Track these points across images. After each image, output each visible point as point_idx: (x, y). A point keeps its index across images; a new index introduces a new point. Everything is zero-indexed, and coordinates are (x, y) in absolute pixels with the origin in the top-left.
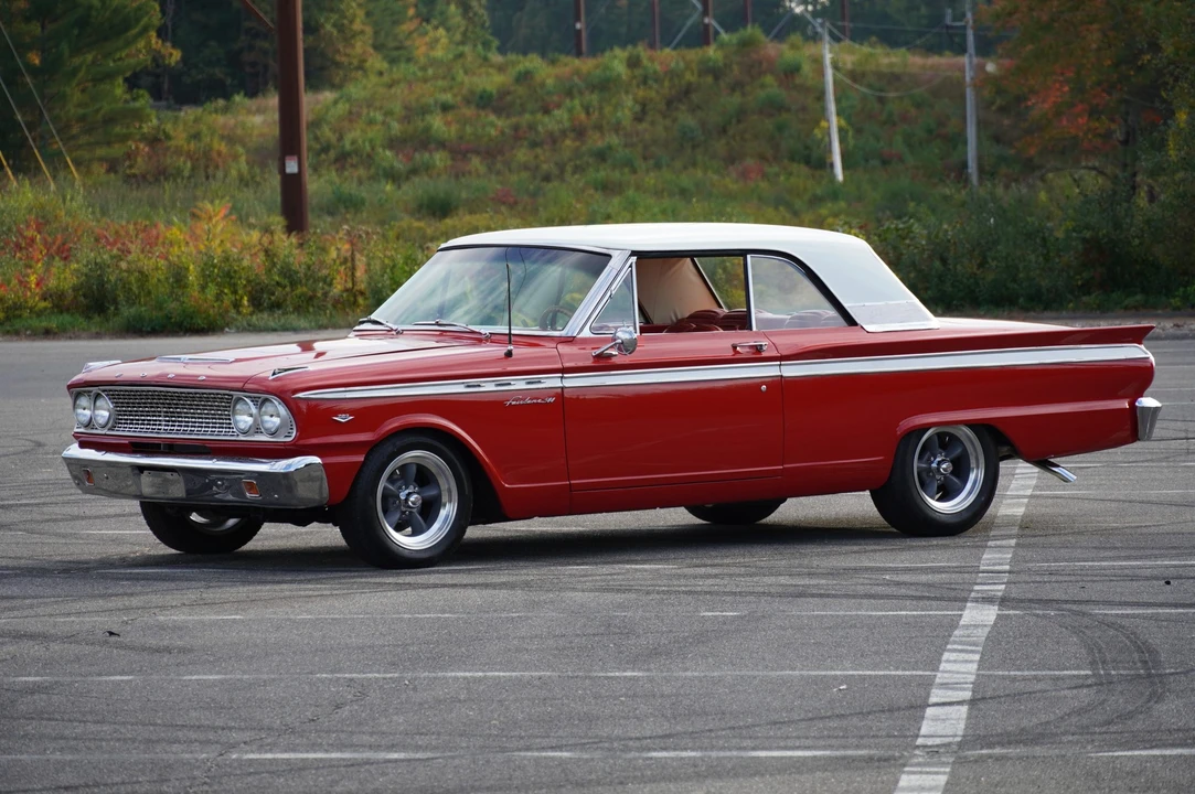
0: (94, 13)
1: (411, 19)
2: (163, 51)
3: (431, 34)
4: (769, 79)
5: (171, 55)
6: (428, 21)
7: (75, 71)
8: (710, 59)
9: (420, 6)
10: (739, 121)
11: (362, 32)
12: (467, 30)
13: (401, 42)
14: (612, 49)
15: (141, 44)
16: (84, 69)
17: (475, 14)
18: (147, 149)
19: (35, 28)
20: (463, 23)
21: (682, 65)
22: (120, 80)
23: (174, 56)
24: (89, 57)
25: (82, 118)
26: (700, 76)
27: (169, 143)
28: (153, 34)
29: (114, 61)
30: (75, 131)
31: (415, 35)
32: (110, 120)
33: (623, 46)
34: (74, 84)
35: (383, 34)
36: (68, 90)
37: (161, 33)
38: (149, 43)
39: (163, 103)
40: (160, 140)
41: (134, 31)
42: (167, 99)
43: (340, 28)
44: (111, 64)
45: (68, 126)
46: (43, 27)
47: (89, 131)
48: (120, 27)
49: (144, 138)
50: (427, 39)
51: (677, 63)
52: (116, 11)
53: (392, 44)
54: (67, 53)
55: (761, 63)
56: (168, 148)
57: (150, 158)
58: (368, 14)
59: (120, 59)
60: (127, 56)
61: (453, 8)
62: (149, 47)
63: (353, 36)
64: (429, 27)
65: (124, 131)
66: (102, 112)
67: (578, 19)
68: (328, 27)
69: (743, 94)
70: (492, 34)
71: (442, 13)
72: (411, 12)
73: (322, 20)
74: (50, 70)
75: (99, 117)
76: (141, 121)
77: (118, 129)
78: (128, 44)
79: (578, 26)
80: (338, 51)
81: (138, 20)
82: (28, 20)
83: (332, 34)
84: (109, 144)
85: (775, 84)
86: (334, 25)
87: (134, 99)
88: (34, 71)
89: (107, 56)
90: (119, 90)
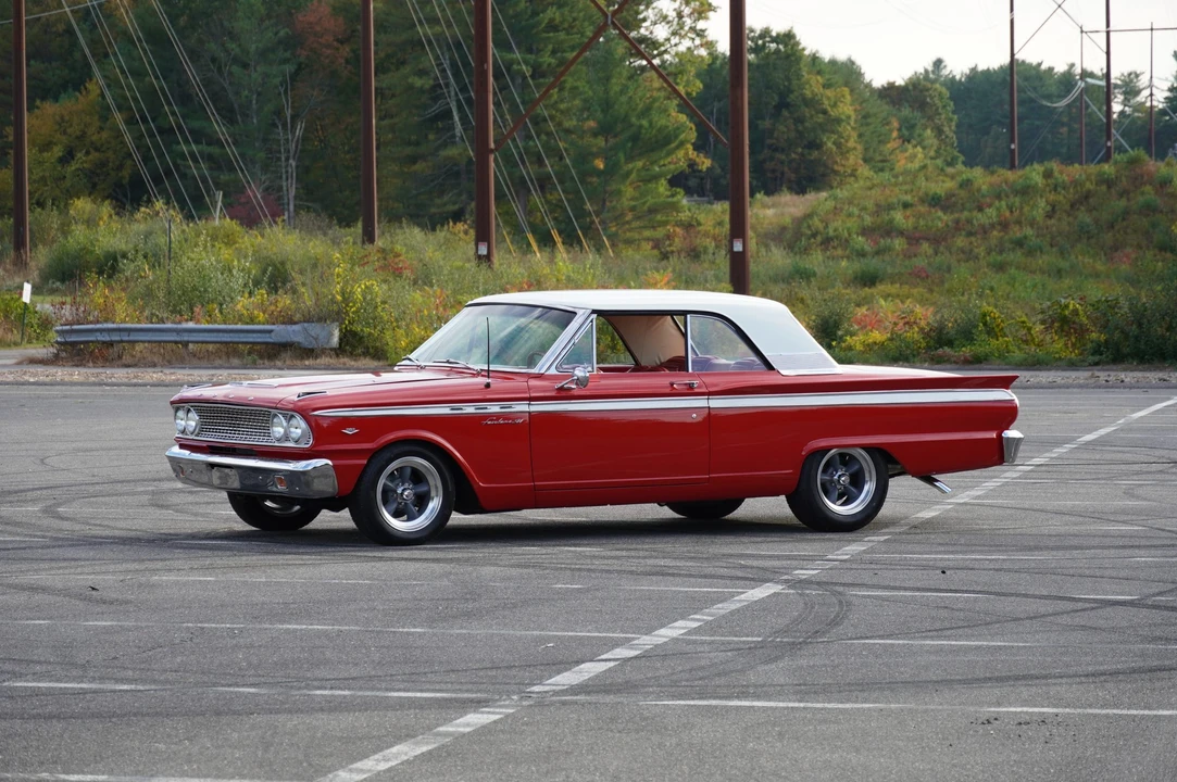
0: (643, 131)
1: (894, 140)
2: (697, 160)
3: (910, 151)
4: (1148, 188)
5: (703, 163)
6: (909, 142)
7: (628, 174)
8: (1105, 173)
9: (903, 129)
10: (1124, 219)
11: (855, 149)
12: (939, 149)
13: (885, 156)
14: (1032, 164)
15: (681, 153)
16: (635, 171)
17: (947, 137)
18: (681, 232)
19: (600, 142)
20: (936, 142)
21: (1084, 177)
22: (663, 182)
23: (705, 163)
24: (640, 164)
25: (633, 209)
26: (1096, 184)
27: (700, 228)
28: (690, 147)
29: (660, 167)
30: (629, 216)
31: (897, 151)
32: (653, 211)
33: (1041, 162)
34: (628, 183)
35: (872, 150)
36: (623, 188)
37: (697, 148)
38: (687, 154)
39: (706, 199)
40: (693, 226)
41: (673, 145)
42: (708, 196)
43: (838, 145)
44: (657, 169)
45: (622, 215)
46: (606, 141)
47: (638, 218)
48: (664, 141)
49: (680, 224)
50: (907, 154)
51: (1080, 175)
52: (660, 130)
53: (879, 158)
54: (623, 160)
55: (1142, 176)
56: (699, 232)
57: (685, 239)
58: (860, 136)
59: (664, 165)
60: (670, 163)
61: (929, 131)
62: (684, 155)
63: (848, 152)
64: (910, 146)
65: (664, 218)
66: (648, 204)
67: (1012, 141)
68: (830, 144)
69: (1128, 200)
70: (959, 152)
71: (920, 135)
72: (895, 134)
73: (825, 139)
74: (611, 171)
75: (645, 208)
76: (678, 212)
77: (659, 217)
78: (669, 154)
79: (1013, 146)
80: (836, 162)
81: (676, 137)
82: (595, 135)
83: (832, 149)
84: (654, 228)
85: (1152, 192)
86: (834, 143)
87: (673, 196)
88: (599, 173)
89: (652, 163)
90: (662, 187)
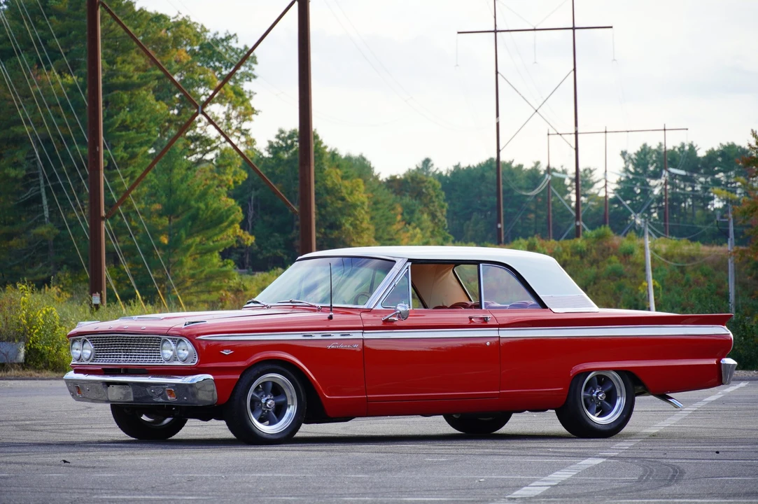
0: (201, 212)
1: (399, 222)
2: (244, 237)
3: (411, 232)
4: (614, 258)
5: (248, 239)
6: (409, 224)
7: (189, 247)
8: (578, 246)
9: (405, 214)
10: (595, 283)
11: (368, 229)
12: (433, 231)
13: (392, 235)
14: (518, 239)
15: (230, 231)
16: (194, 245)
17: (439, 221)
18: (232, 296)
19: (165, 221)
20: (431, 225)
21: (561, 249)
22: (217, 254)
23: (250, 240)
24: (198, 239)
25: (193, 276)
26: (572, 255)
27: (247, 293)
28: (237, 226)
29: (213, 242)
30: (189, 284)
31: (401, 232)
32: (210, 278)
33: (526, 237)
34: (189, 254)
35: (381, 230)
36: (184, 260)
37: (244, 226)
38: (235, 231)
39: (246, 270)
40: (241, 291)
41: (226, 224)
42: (248, 268)
43: (354, 226)
44: (211, 244)
45: (184, 281)
46: (170, 220)
47: (197, 284)
48: (217, 220)
49: (230, 289)
50: (409, 234)
51: (558, 248)
52: (214, 211)
53: (387, 237)
54: (184, 236)
55: (609, 248)
56: (245, 296)
57: (235, 302)
58: (372, 218)
59: (217, 241)
60: (221, 239)
61: (425, 216)
62: (233, 233)
63: (362, 231)
64: (410, 228)
65: (218, 284)
66: (205, 272)
67: (499, 221)
68: (347, 226)
69: (598, 267)
70: (449, 233)
71: (418, 219)
72: (399, 218)
73: (344, 221)
74: (174, 245)
75: (203, 276)
76: (229, 279)
77: (214, 283)
78: (222, 231)
79: (499, 226)
80: (353, 240)
81: (228, 217)
82: (161, 216)
83: (349, 230)
84: (209, 292)
85: (618, 261)
86: (351, 224)
87: (224, 266)
88: (163, 248)
89: (208, 239)
90: (216, 259)
